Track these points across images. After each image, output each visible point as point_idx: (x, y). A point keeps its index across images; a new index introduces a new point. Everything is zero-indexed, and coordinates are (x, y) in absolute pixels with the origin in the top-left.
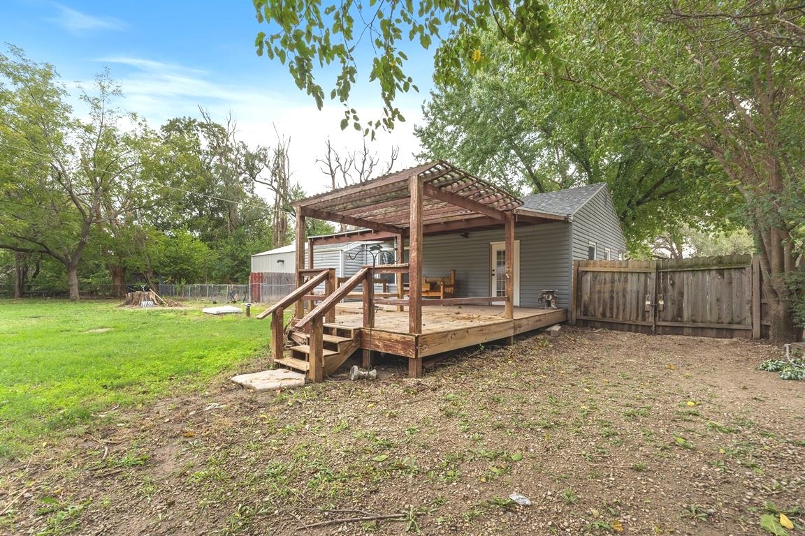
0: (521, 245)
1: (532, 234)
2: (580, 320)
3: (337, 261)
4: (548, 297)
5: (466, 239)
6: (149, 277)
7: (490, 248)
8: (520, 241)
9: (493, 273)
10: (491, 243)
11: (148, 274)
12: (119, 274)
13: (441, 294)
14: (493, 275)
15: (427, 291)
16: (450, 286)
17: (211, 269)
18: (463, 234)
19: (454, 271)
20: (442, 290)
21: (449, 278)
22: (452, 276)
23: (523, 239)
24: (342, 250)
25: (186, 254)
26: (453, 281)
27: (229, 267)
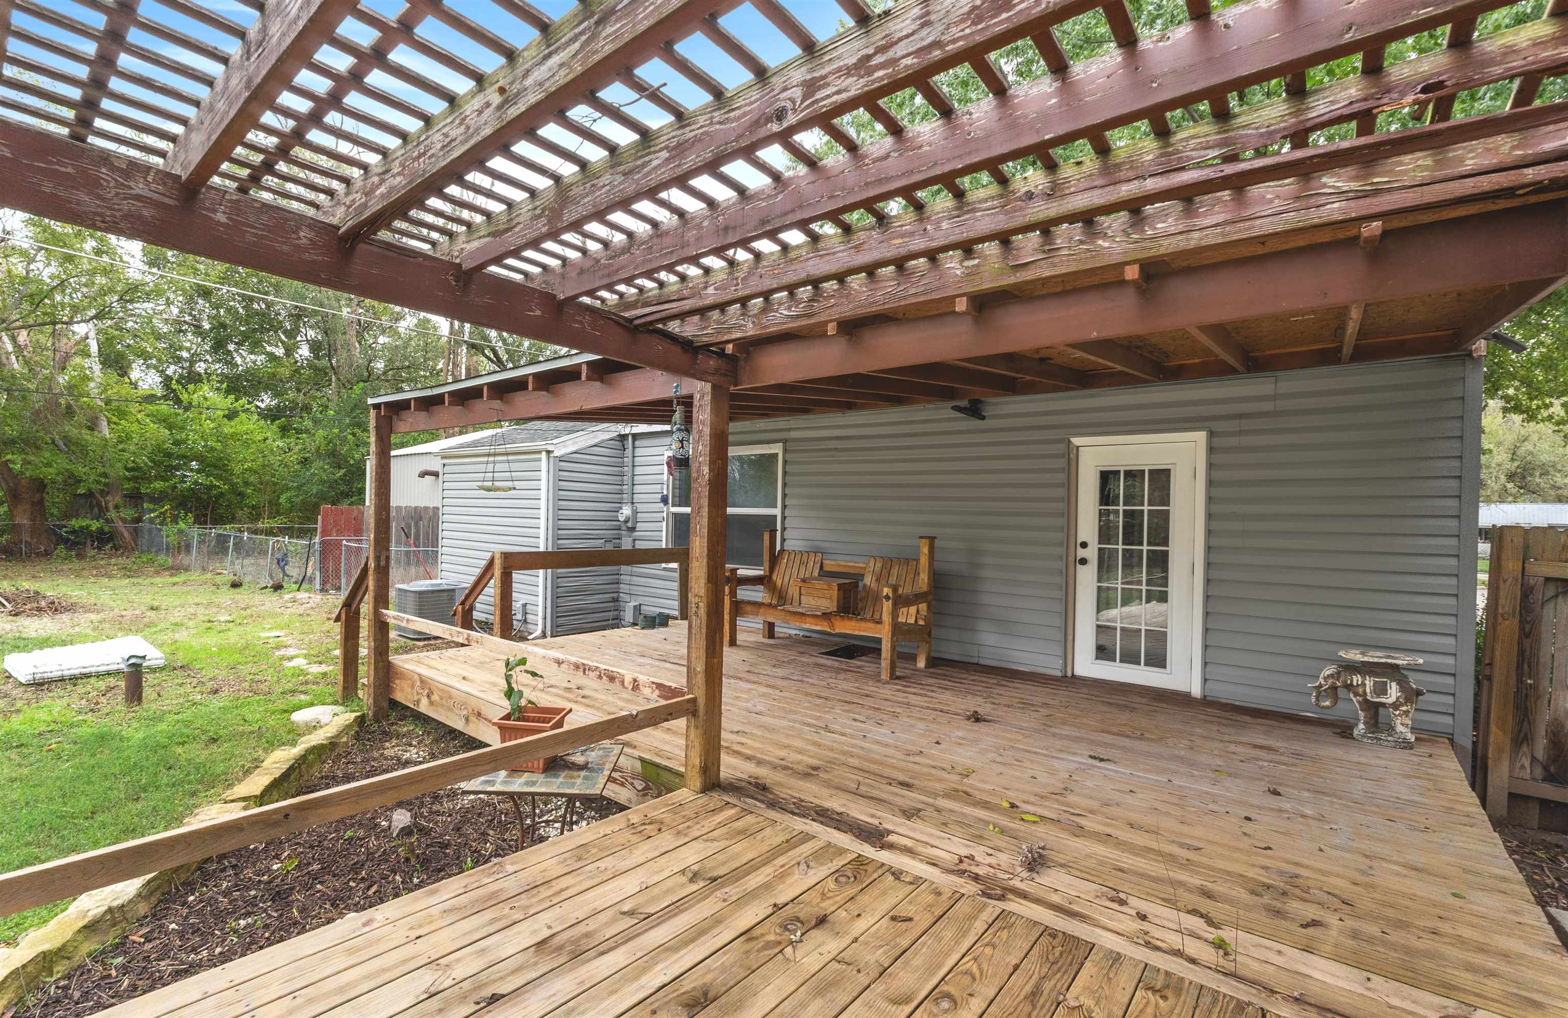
0: (1211, 450)
1: (1268, 406)
2: (1526, 798)
3: (533, 484)
4: (1381, 690)
5: (976, 423)
6: (111, 505)
7: (1071, 459)
8: (1211, 434)
9: (1081, 553)
10: (1076, 441)
11: (109, 498)
12: (25, 496)
13: (884, 633)
14: (1083, 561)
15: (826, 616)
16: (917, 598)
17: (277, 489)
18: (964, 403)
19: (932, 539)
20: (886, 618)
21: (909, 561)
22: (924, 561)
23: (1218, 426)
24: (549, 452)
25: (212, 449)
26: (924, 577)
27: (324, 482)
